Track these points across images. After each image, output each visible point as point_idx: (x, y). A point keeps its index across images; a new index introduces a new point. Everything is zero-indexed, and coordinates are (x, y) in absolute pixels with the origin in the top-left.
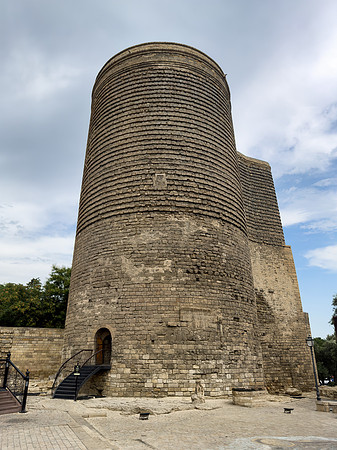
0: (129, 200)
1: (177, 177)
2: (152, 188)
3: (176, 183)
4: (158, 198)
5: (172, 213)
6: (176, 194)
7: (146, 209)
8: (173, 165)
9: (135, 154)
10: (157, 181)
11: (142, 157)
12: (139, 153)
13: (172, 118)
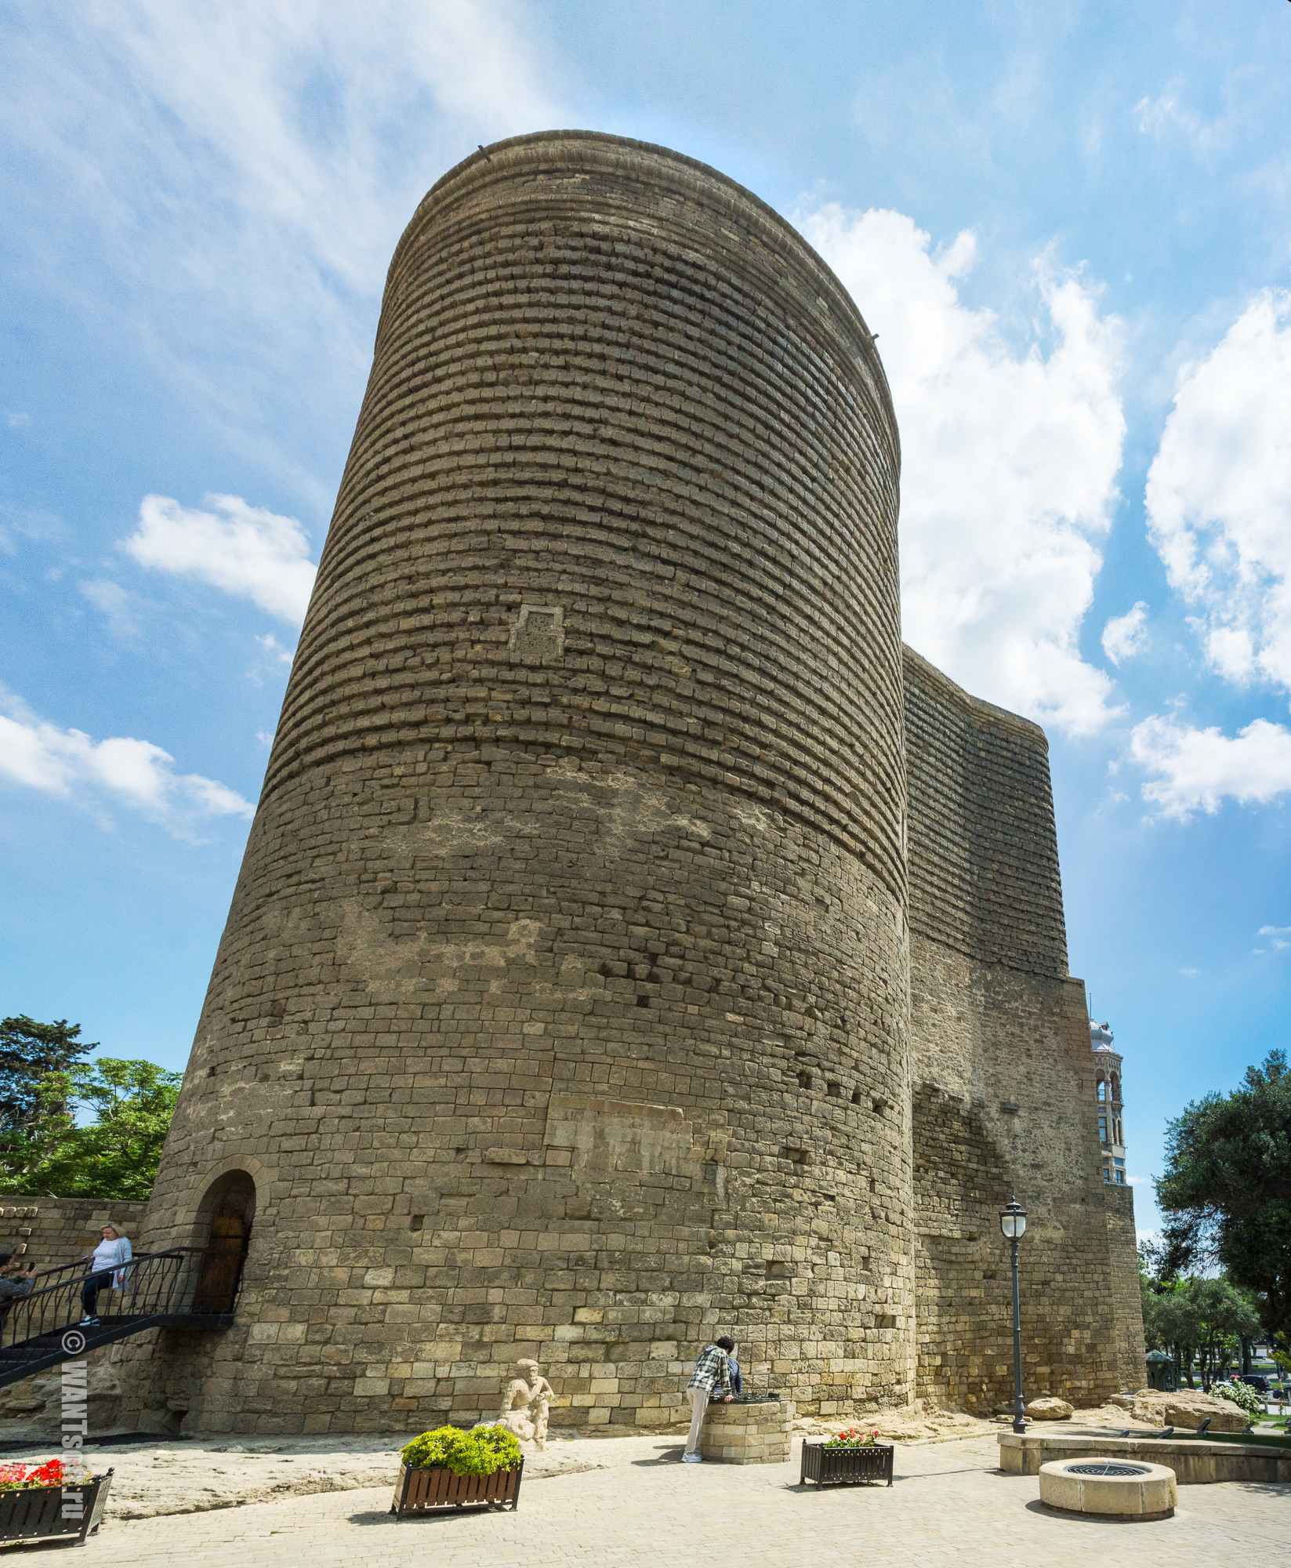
2: (501, 655)
3: (603, 648)
4: (524, 692)
5: (569, 750)
6: (598, 685)
7: (465, 731)
8: (599, 581)
9: (454, 528)
10: (524, 633)
11: (478, 541)
12: (471, 526)
13: (622, 416)
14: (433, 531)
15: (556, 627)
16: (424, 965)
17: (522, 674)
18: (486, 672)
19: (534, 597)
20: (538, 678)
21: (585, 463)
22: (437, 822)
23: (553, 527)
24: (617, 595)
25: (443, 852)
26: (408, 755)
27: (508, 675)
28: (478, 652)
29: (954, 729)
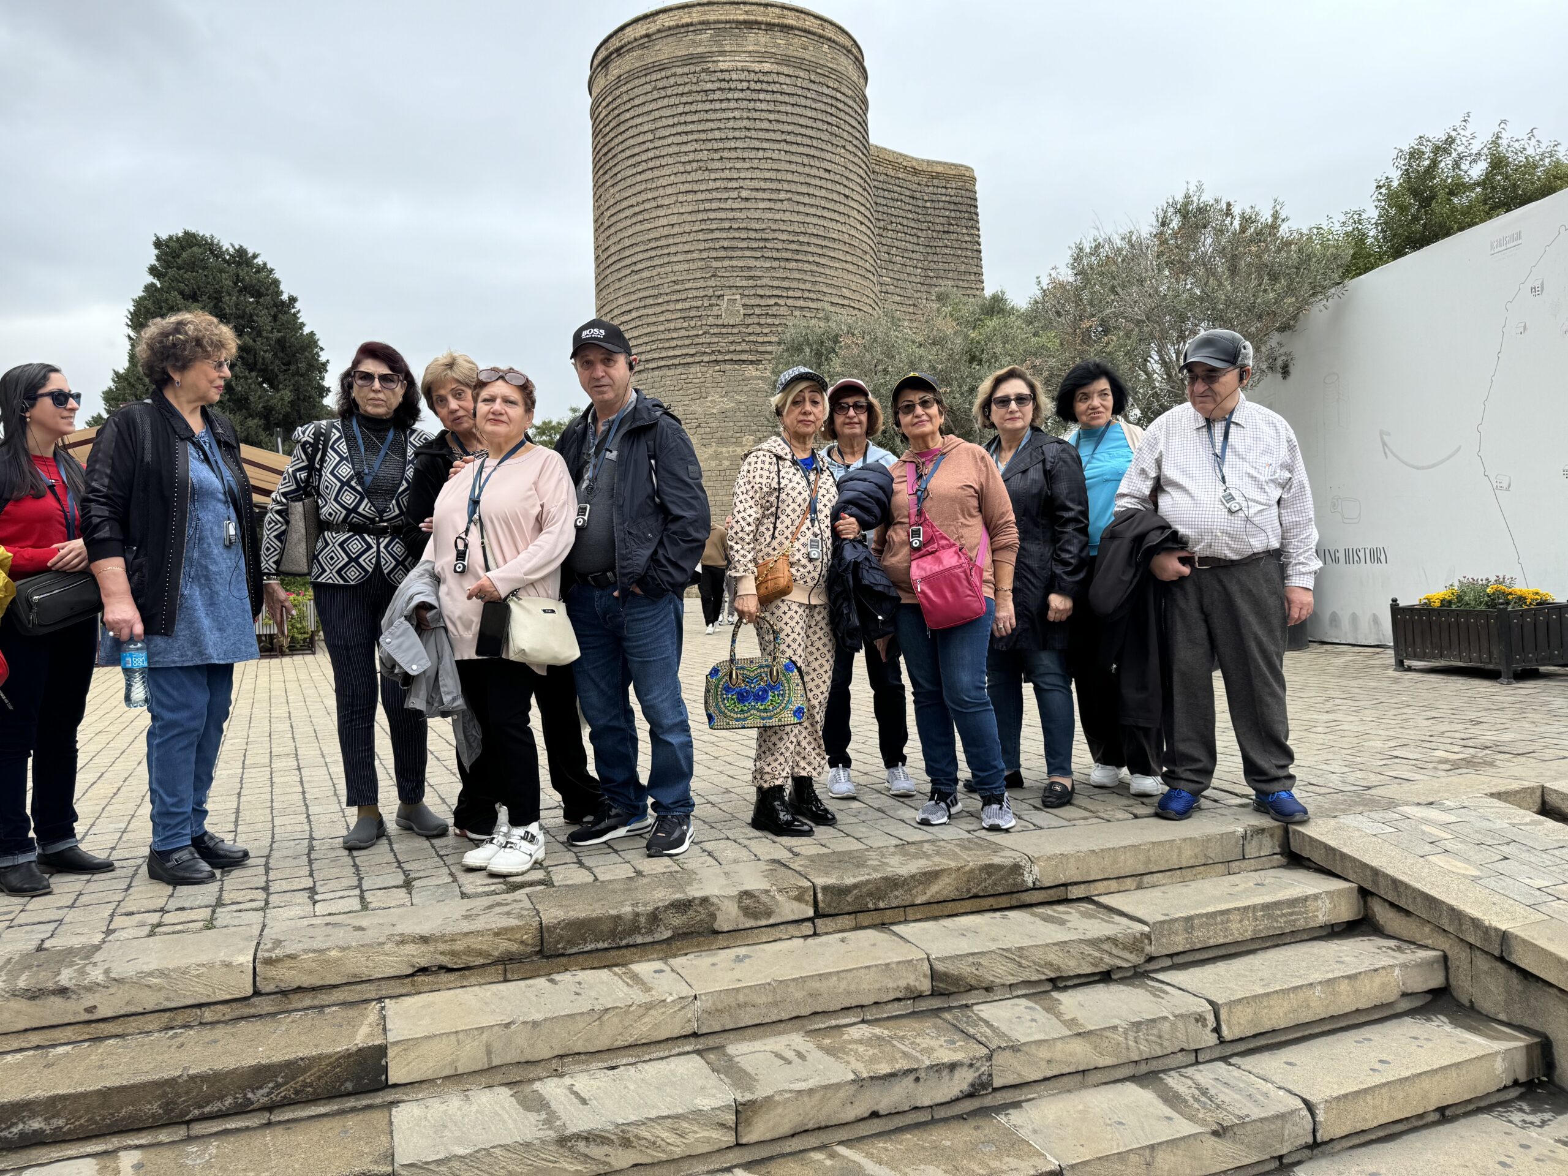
0: (687, 342)
1: (757, 301)
2: (720, 322)
3: (758, 311)
4: (731, 339)
5: (752, 362)
6: (758, 330)
7: (713, 358)
8: (751, 278)
9: (689, 256)
10: (727, 309)
11: (701, 264)
12: (696, 255)
13: (748, 182)
14: (680, 257)
15: (738, 306)
16: (717, 456)
17: (729, 330)
18: (716, 330)
19: (728, 292)
20: (736, 331)
21: (738, 215)
22: (710, 399)
23: (730, 253)
24: (759, 283)
25: (715, 411)
26: (692, 370)
27: (724, 331)
28: (711, 320)
29: (908, 193)
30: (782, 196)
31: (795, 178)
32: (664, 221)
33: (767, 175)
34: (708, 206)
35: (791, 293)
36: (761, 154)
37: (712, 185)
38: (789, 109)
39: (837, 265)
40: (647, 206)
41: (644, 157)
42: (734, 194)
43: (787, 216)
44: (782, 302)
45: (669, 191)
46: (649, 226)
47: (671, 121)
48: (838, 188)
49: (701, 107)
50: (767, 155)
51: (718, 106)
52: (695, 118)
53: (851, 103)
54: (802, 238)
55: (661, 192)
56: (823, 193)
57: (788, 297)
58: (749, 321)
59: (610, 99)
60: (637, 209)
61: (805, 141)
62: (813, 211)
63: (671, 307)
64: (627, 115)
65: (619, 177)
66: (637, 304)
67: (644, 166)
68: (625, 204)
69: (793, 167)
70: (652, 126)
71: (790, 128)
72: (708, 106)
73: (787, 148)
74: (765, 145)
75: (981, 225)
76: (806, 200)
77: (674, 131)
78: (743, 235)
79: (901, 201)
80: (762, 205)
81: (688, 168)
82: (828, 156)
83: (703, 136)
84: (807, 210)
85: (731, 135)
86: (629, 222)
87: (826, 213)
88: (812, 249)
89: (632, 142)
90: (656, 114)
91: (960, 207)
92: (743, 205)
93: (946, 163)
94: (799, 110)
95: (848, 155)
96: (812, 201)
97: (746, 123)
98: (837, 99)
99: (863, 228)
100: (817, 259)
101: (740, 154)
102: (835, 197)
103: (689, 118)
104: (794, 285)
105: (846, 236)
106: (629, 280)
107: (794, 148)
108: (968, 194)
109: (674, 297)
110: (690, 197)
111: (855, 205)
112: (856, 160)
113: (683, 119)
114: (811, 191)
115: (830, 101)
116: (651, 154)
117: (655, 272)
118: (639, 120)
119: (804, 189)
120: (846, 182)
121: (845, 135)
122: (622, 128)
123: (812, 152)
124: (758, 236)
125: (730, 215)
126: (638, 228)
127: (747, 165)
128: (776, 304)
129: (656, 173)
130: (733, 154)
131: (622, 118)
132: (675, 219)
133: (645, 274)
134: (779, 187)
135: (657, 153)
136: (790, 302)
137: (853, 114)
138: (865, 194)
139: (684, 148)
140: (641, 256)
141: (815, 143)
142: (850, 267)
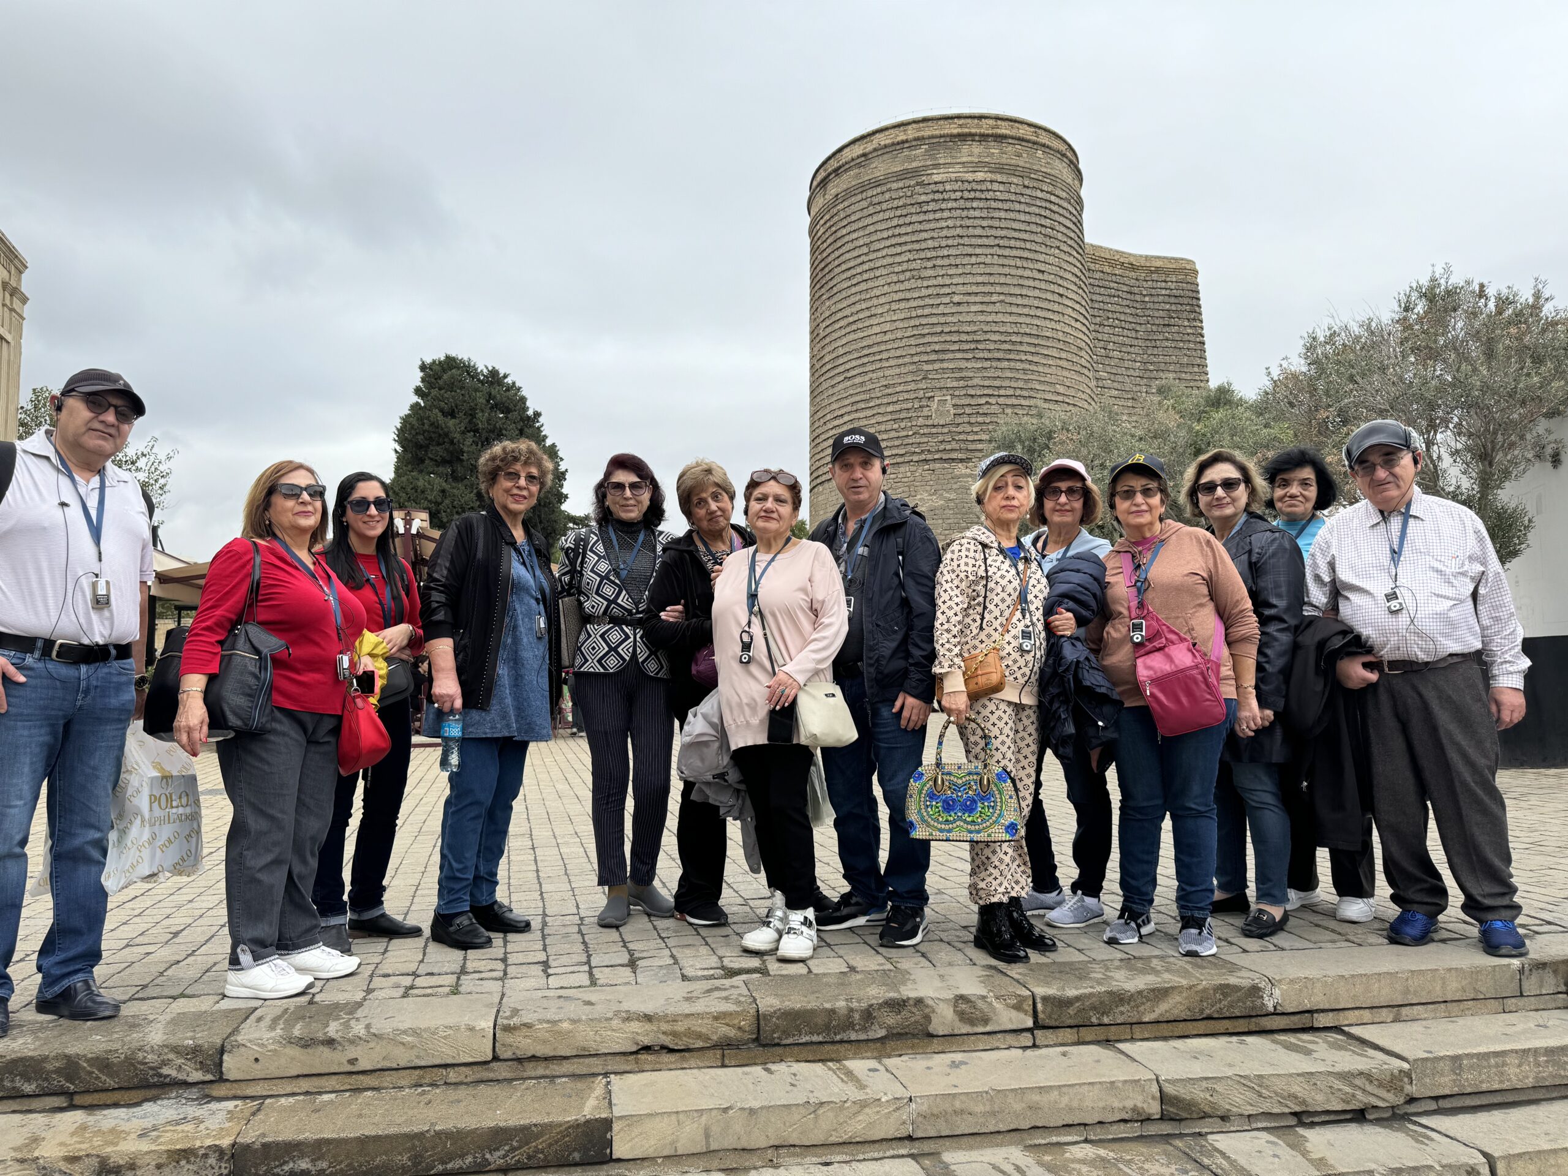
1: (968, 401)
2: (930, 422)
3: (968, 410)
4: (941, 438)
5: (962, 460)
6: (968, 429)
7: (923, 457)
8: (962, 378)
9: (901, 361)
10: (937, 410)
11: (912, 368)
12: (907, 360)
13: (960, 288)
14: (892, 362)
15: (949, 406)
17: (940, 430)
18: (926, 431)
19: (938, 393)
20: (946, 430)
21: (950, 319)
22: (919, 497)
23: (941, 356)
24: (970, 383)
26: (902, 469)
27: (934, 430)
28: (921, 421)
29: (1125, 288)
30: (995, 298)
31: (1008, 280)
32: (877, 329)
33: (980, 279)
34: (920, 312)
35: (1002, 392)
36: (973, 260)
37: (924, 292)
38: (1003, 214)
39: (1050, 362)
40: (861, 316)
41: (859, 270)
42: (947, 300)
43: (1000, 318)
44: (993, 400)
45: (882, 300)
46: (862, 335)
47: (885, 234)
48: (1052, 287)
49: (915, 218)
50: (979, 260)
51: (931, 216)
52: (909, 229)
53: (1065, 205)
54: (1014, 338)
55: (875, 302)
56: (1037, 293)
57: (999, 396)
58: (959, 420)
59: (827, 217)
60: (851, 319)
61: (1018, 244)
62: (1026, 311)
63: (882, 410)
64: (844, 231)
65: (835, 290)
66: (849, 409)
67: (859, 278)
68: (839, 315)
69: (1006, 270)
70: (867, 240)
71: (1003, 233)
72: (922, 217)
73: (1000, 252)
74: (978, 251)
75: (1204, 317)
76: (1019, 301)
77: (888, 243)
78: (955, 338)
79: (1118, 296)
80: (974, 308)
81: (902, 278)
82: (1042, 257)
83: (916, 246)
84: (1020, 310)
85: (944, 243)
86: (843, 332)
87: (1039, 313)
88: (1025, 348)
89: (848, 256)
90: (871, 229)
91: (1181, 300)
92: (955, 309)
93: (1165, 258)
94: (1012, 215)
95: (1062, 255)
96: (1025, 301)
97: (959, 231)
98: (1051, 202)
99: (1078, 325)
100: (1030, 358)
101: (952, 261)
102: (1049, 296)
103: (903, 230)
104: (1006, 383)
105: (1060, 334)
106: (841, 386)
107: (1007, 252)
108: (1189, 287)
109: (885, 401)
110: (903, 305)
111: (1070, 303)
112: (1071, 259)
113: (897, 231)
114: (1024, 292)
115: (1044, 204)
116: (866, 267)
117: (867, 378)
118: (855, 236)
119: (1017, 291)
120: (1060, 282)
121: (1060, 236)
122: (839, 244)
123: (1026, 254)
124: (969, 338)
125: (942, 320)
126: (852, 337)
127: (960, 271)
128: (987, 403)
129: (871, 284)
130: (946, 262)
131: (839, 234)
132: (887, 327)
133: (857, 380)
134: (992, 289)
135: (872, 265)
136: (1001, 400)
137: (1068, 215)
138: (1080, 291)
139: (898, 259)
140: (854, 363)
141: (1028, 246)
142: (1064, 364)
